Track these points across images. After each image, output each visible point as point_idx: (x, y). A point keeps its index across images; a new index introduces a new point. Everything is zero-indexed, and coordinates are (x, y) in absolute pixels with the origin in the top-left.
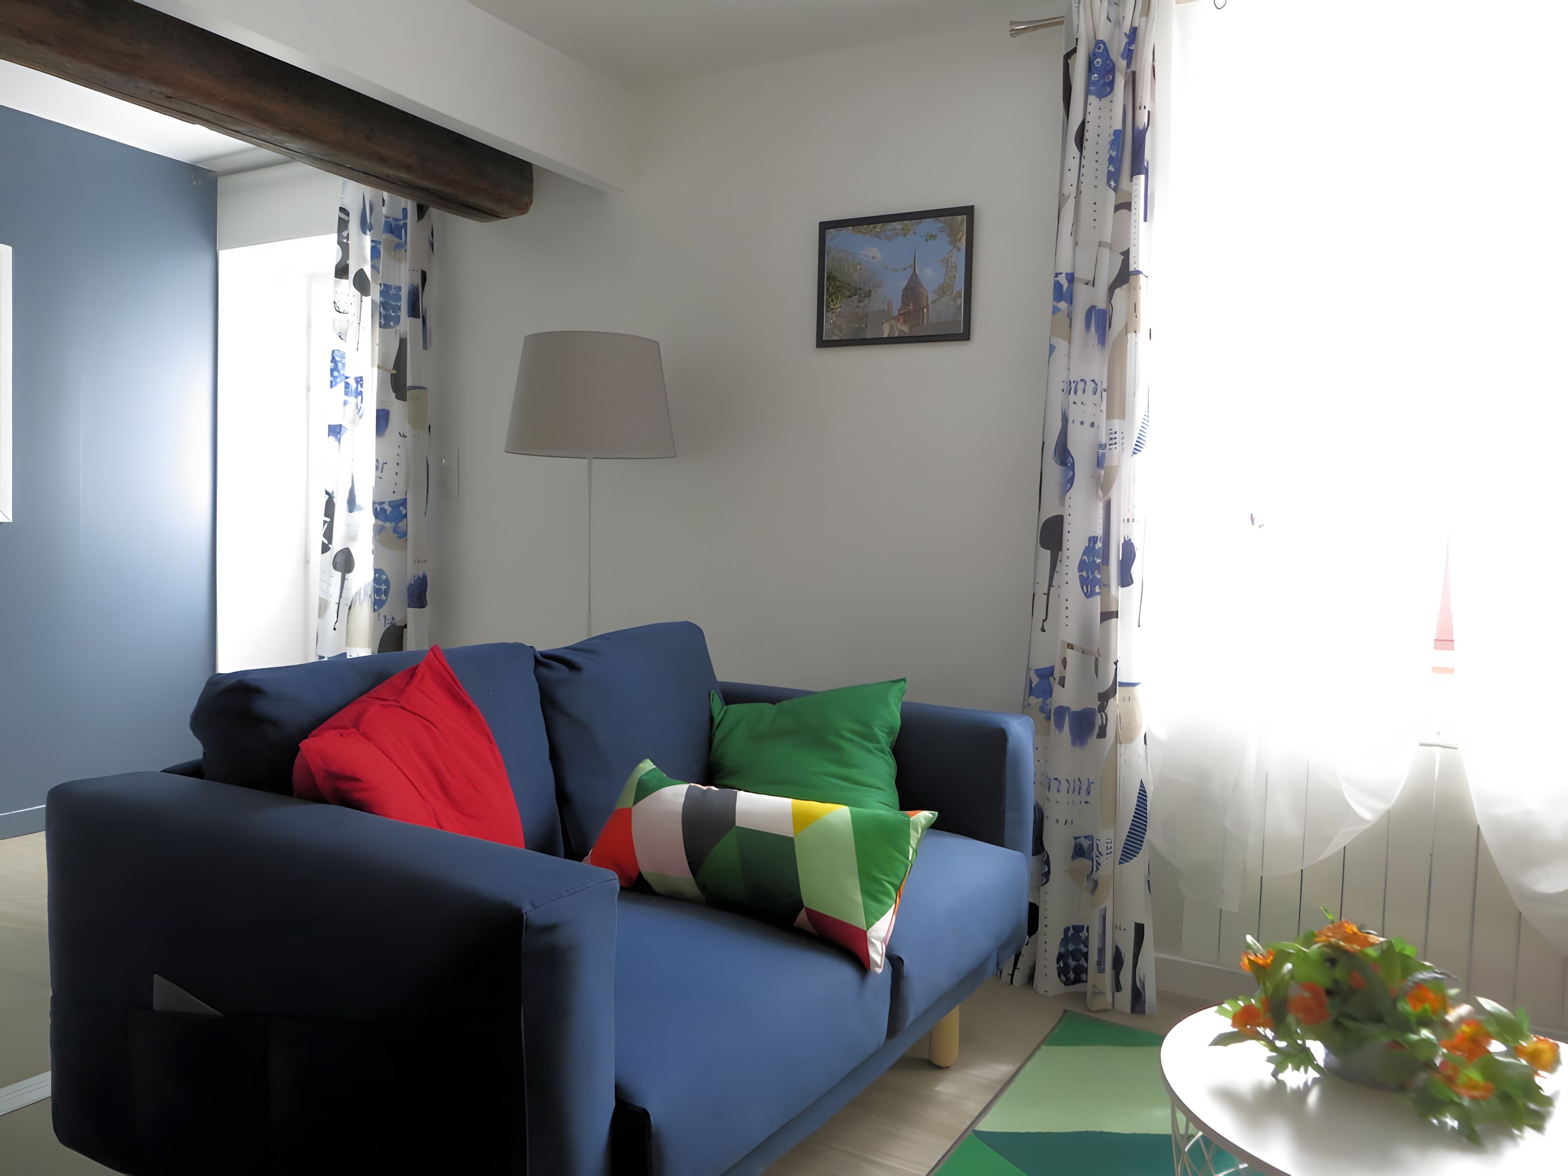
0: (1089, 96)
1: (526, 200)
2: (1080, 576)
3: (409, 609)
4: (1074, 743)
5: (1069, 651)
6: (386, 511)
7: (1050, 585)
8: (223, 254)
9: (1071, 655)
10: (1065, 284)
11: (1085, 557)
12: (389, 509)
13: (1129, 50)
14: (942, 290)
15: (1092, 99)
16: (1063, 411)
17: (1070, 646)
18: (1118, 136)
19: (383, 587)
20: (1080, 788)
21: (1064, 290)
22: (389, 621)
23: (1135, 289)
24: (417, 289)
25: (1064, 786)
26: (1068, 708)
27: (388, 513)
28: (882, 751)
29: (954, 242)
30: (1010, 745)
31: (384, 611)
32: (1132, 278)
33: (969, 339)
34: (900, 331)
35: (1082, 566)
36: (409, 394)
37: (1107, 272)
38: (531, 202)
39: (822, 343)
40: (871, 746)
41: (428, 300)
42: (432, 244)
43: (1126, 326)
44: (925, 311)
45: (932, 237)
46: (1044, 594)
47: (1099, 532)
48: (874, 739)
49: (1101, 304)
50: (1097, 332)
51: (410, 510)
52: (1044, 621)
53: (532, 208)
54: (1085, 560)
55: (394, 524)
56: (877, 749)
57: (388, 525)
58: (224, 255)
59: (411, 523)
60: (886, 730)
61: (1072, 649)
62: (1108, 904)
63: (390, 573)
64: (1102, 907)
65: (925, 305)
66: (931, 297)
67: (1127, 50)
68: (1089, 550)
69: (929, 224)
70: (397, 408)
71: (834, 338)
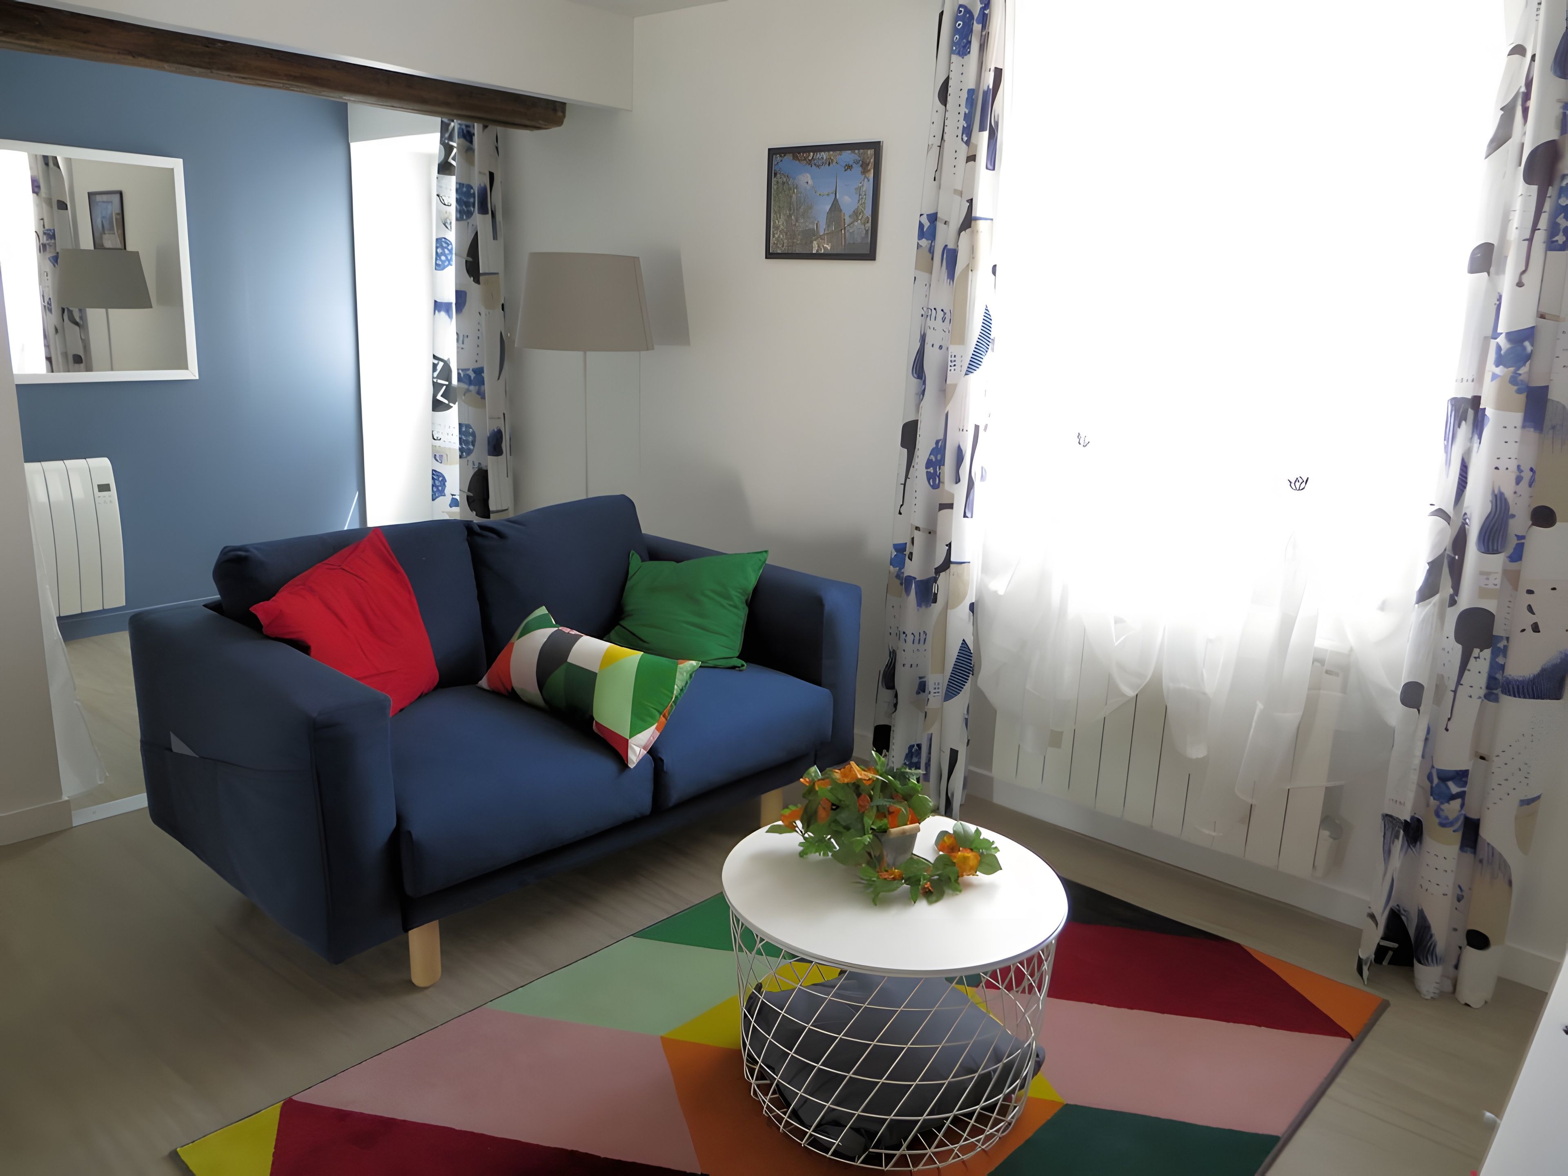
0: (952, 55)
1: (560, 114)
2: (927, 472)
3: (489, 456)
4: (919, 605)
5: (916, 532)
6: (470, 377)
7: (907, 477)
8: (353, 146)
9: (917, 535)
10: (927, 224)
11: (933, 457)
12: (473, 375)
13: (984, 14)
14: (856, 214)
15: (954, 58)
16: (922, 333)
17: (917, 528)
18: (971, 93)
19: (470, 439)
20: (919, 640)
21: (925, 230)
22: (476, 466)
23: (974, 234)
24: (485, 189)
25: (910, 638)
26: (915, 578)
27: (472, 378)
28: (736, 607)
29: (865, 171)
30: (827, 608)
31: (471, 458)
32: (973, 222)
33: (875, 260)
34: (825, 248)
35: (929, 464)
36: (482, 278)
37: (957, 218)
38: (564, 116)
39: (769, 255)
40: (724, 602)
41: (496, 199)
42: (497, 148)
43: (968, 265)
44: (843, 232)
45: (849, 167)
46: (901, 484)
47: (941, 437)
48: (728, 597)
49: (951, 246)
50: (947, 268)
51: (485, 375)
52: (902, 506)
53: (566, 121)
54: (932, 460)
55: (477, 387)
56: (730, 605)
57: (472, 388)
58: (356, 147)
59: (487, 388)
60: (741, 591)
61: (920, 531)
62: (934, 730)
63: (476, 428)
64: (930, 732)
65: (843, 228)
66: (848, 220)
67: (982, 15)
68: (934, 452)
69: (848, 156)
70: (474, 290)
71: (779, 251)
